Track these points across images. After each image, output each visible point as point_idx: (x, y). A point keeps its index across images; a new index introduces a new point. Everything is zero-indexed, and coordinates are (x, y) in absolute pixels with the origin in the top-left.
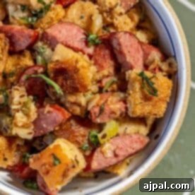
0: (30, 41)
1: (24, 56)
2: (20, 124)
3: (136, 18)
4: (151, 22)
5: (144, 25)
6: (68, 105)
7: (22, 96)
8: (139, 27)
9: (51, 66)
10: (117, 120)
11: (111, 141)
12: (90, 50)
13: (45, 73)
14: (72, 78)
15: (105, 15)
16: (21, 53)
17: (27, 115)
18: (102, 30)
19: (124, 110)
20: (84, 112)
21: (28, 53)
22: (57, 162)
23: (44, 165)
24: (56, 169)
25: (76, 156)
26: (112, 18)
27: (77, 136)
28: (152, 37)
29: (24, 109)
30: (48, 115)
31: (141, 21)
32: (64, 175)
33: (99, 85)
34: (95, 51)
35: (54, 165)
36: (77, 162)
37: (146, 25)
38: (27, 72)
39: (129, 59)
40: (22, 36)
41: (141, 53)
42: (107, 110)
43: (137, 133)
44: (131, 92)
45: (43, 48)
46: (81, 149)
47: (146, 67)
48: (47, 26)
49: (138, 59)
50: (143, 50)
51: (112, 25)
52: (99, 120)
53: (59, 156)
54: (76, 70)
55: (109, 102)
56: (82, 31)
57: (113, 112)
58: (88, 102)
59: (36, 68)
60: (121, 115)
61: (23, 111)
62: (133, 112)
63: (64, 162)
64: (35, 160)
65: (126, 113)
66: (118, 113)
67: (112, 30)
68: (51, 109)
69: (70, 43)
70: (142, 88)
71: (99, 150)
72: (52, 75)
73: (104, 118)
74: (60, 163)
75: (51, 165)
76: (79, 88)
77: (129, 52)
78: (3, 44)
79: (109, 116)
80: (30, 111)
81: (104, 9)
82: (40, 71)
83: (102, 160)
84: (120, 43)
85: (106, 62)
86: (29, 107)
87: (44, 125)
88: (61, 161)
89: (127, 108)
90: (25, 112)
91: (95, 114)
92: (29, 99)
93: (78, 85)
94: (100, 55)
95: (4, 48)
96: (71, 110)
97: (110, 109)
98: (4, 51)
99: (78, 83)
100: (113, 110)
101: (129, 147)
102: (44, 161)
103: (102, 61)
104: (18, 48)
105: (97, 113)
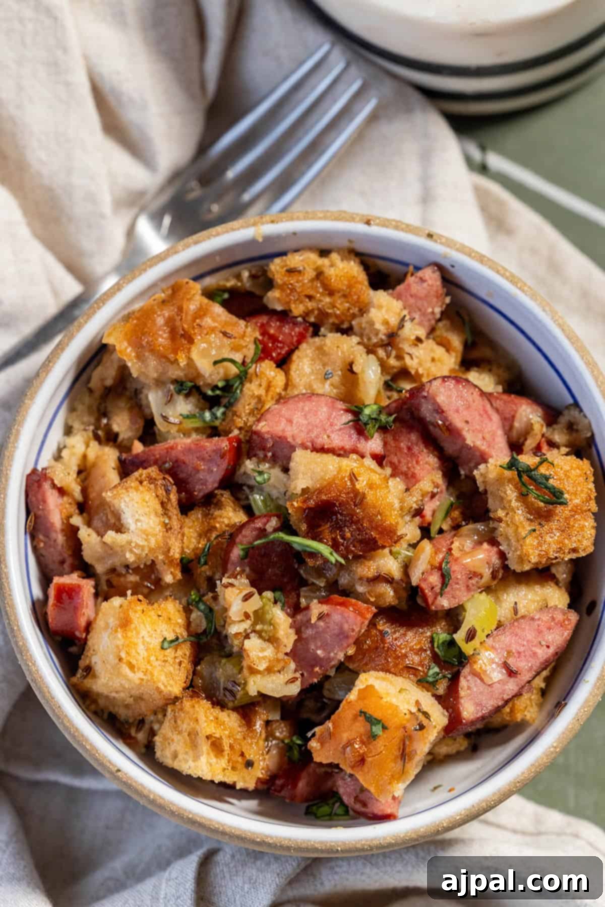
0: (224, 464)
1: (219, 505)
2: (262, 666)
3: (456, 341)
4: (492, 344)
5: (476, 354)
6: (361, 589)
7: (247, 598)
8: (467, 363)
9: (294, 506)
10: (488, 589)
11: (490, 641)
12: (375, 444)
13: (286, 526)
14: (353, 520)
15: (381, 353)
16: (209, 501)
17: (272, 640)
18: (384, 394)
19: (495, 560)
20: (404, 595)
21: (226, 497)
22: (377, 729)
23: (350, 743)
24: (380, 744)
25: (417, 703)
26: (399, 357)
27: (405, 656)
28: (506, 376)
30: (322, 624)
31: (468, 347)
32: (404, 755)
33: (418, 520)
34: (385, 444)
35: (374, 737)
36: (426, 715)
37: (486, 352)
38: (239, 538)
39: (471, 439)
40: (202, 459)
41: (495, 418)
42: (457, 572)
43: (545, 607)
44: (501, 513)
45: (261, 473)
46: (423, 683)
47: (516, 447)
48: (252, 419)
49: (494, 435)
50: (497, 410)
51: (404, 373)
52: (445, 603)
53: (377, 715)
54: (358, 498)
55: (456, 553)
56: (341, 405)
57: (474, 575)
58: (406, 567)
59: (259, 524)
60: (494, 576)
61: (259, 634)
62: (521, 559)
63: (392, 723)
64: (322, 743)
65: (505, 568)
66: (487, 572)
67: (407, 386)
68: (325, 608)
69: (323, 440)
70: (523, 497)
71: (466, 671)
72: (304, 527)
73: (457, 592)
74: (384, 728)
75: (365, 739)
76: (377, 539)
77: (467, 422)
78: (161, 492)
79: (468, 586)
80: (275, 628)
81: (375, 340)
82: (271, 527)
83: (481, 693)
84: (439, 406)
85: (417, 462)
86: (271, 619)
87: (319, 652)
88: (386, 724)
89: (502, 556)
90: (263, 634)
91: (432, 588)
92: (264, 600)
93: (372, 533)
94: (400, 449)
95: (165, 500)
96: (372, 599)
97: (465, 566)
98: (169, 507)
99: (372, 528)
100: (472, 569)
101: (535, 646)
102: (345, 736)
103: (408, 463)
104: (200, 491)
105: (436, 586)
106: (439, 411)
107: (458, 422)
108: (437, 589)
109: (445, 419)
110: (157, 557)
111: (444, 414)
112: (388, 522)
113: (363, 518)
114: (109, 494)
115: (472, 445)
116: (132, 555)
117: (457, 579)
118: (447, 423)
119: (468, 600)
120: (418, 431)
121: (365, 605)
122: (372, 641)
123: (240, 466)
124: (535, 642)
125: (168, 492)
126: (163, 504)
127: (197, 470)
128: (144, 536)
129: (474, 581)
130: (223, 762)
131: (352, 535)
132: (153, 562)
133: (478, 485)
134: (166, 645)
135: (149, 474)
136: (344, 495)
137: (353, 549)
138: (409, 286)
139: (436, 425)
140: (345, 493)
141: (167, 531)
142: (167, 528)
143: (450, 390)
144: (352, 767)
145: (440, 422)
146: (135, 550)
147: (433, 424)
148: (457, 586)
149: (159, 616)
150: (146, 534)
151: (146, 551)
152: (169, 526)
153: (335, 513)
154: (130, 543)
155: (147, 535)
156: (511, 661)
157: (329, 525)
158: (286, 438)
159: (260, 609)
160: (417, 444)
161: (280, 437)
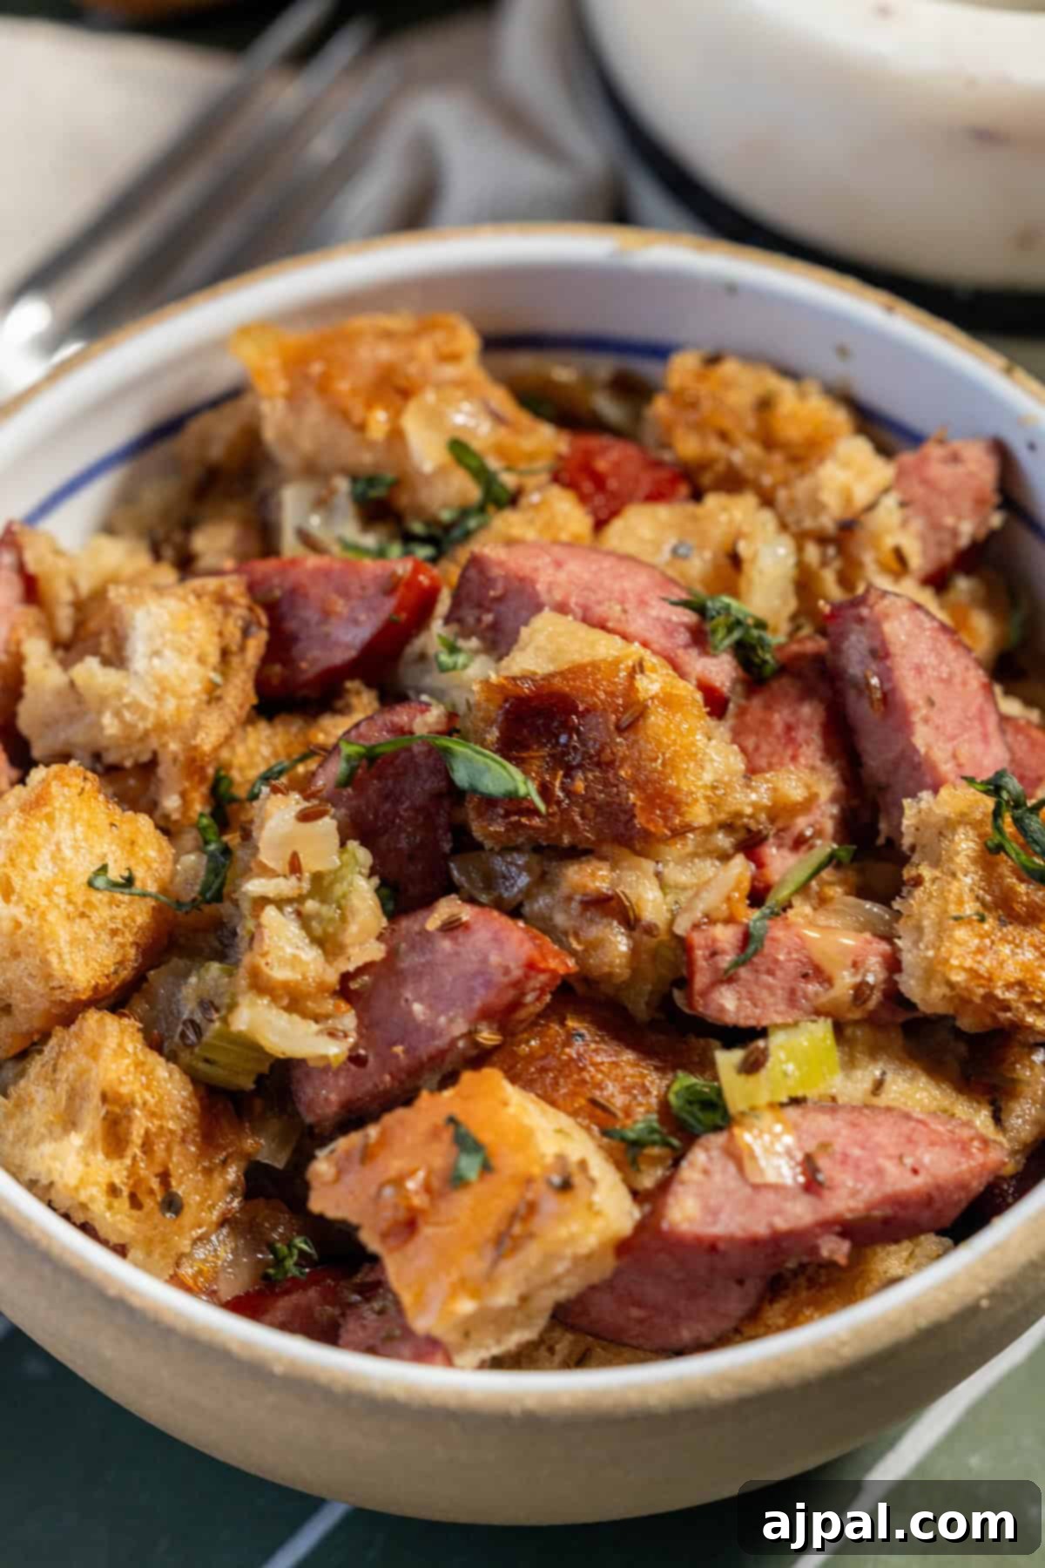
0: (386, 609)
2: (282, 974)
6: (560, 919)
7: (308, 814)
12: (719, 670)
15: (813, 552)
17: (328, 944)
22: (470, 1166)
24: (462, 1203)
27: (596, 1084)
29: (311, 905)
30: (446, 945)
32: (506, 1239)
35: (457, 1183)
39: (924, 736)
40: (344, 593)
42: (781, 948)
43: (945, 1112)
44: (925, 871)
45: (454, 650)
52: (730, 1005)
53: (486, 1137)
54: (630, 713)
55: (795, 918)
57: (816, 972)
59: (401, 716)
61: (307, 922)
63: (510, 1163)
64: (343, 1167)
66: (845, 980)
68: (466, 913)
69: (610, 612)
70: (988, 853)
71: (713, 1140)
73: (765, 994)
74: (487, 1168)
75: (436, 1184)
76: (637, 811)
77: (931, 703)
78: (233, 628)
79: (793, 992)
80: (343, 919)
81: (809, 523)
82: (426, 724)
83: (728, 1193)
84: (884, 643)
85: (794, 758)
86: (344, 896)
87: (417, 1008)
88: (494, 1162)
89: (893, 964)
90: (314, 924)
91: (714, 954)
92: (345, 857)
93: (632, 796)
94: (768, 725)
95: (234, 648)
96: (576, 945)
97: (803, 944)
98: (235, 661)
99: (636, 784)
100: (818, 957)
101: (890, 1157)
102: (396, 1165)
103: (772, 755)
104: (314, 661)
105: (724, 952)
106: (880, 654)
107: (911, 691)
108: (726, 961)
109: (886, 675)
110: (164, 745)
111: (888, 663)
112: (672, 782)
113: (624, 759)
114: (123, 590)
115: (922, 750)
116: (116, 722)
117: (776, 961)
118: (887, 686)
119: (785, 1026)
120: (821, 700)
121: (556, 947)
122: (543, 1044)
123: (417, 635)
124: (893, 1151)
125: (246, 633)
126: (225, 653)
127: (326, 614)
128: (156, 689)
129: (812, 988)
130: (116, 1171)
131: (587, 788)
132: (155, 754)
133: (904, 829)
134: (100, 882)
135: (223, 588)
136: (602, 696)
137: (577, 818)
138: (924, 460)
139: (864, 688)
140: (606, 692)
141: (209, 702)
142: (213, 696)
143: (923, 629)
144: (385, 1236)
145: (875, 681)
146: (128, 716)
147: (856, 685)
148: (770, 980)
149: (112, 825)
150: (163, 688)
151: (149, 723)
152: (218, 692)
153: (572, 729)
154: (119, 694)
155: (164, 690)
156: (823, 1162)
157: (545, 751)
158: (533, 582)
159: (330, 872)
160: (809, 725)
161: (522, 580)
